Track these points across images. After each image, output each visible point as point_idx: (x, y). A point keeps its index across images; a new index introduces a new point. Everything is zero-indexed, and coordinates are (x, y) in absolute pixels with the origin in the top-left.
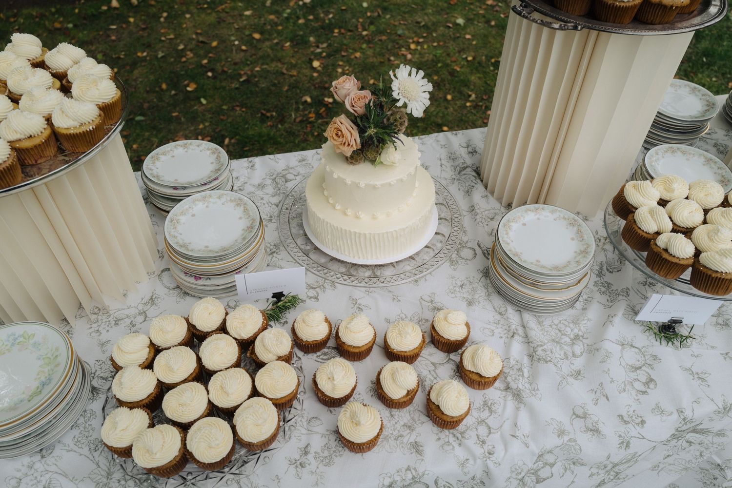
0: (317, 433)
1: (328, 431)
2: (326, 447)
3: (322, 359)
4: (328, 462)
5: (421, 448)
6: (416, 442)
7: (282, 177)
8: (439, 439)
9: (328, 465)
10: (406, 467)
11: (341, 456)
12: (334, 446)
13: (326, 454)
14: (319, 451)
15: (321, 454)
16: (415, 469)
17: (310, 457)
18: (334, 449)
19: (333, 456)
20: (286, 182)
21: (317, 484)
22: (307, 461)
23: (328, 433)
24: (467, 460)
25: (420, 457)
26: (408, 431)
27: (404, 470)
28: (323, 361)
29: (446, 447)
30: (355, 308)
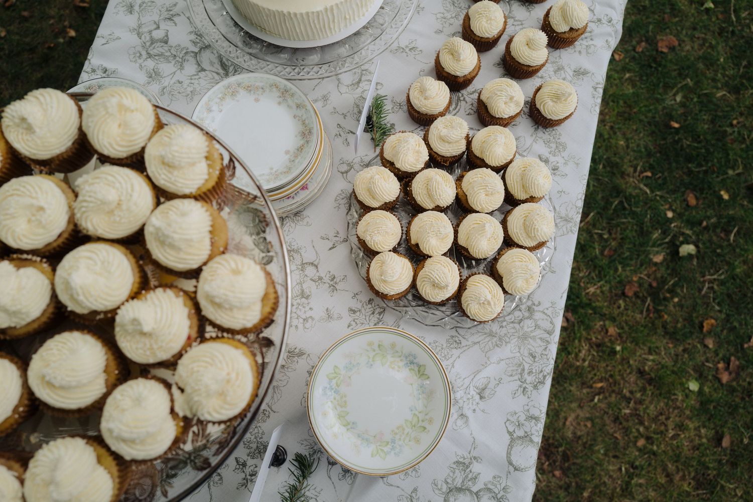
0: (531, 145)
1: (532, 135)
2: (547, 143)
3: (454, 110)
4: (561, 147)
5: (582, 70)
6: (575, 71)
7: (152, 44)
8: (580, 52)
9: (565, 148)
10: (592, 90)
11: (560, 135)
12: (549, 137)
13: (553, 145)
14: (549, 150)
15: (553, 149)
16: (597, 84)
17: (552, 159)
18: (552, 138)
19: (559, 141)
20: (166, 42)
21: (577, 164)
22: (554, 163)
23: (534, 136)
24: (607, 41)
25: (590, 74)
26: (562, 72)
27: (594, 93)
28: (457, 109)
29: (590, 51)
30: (409, 52)
